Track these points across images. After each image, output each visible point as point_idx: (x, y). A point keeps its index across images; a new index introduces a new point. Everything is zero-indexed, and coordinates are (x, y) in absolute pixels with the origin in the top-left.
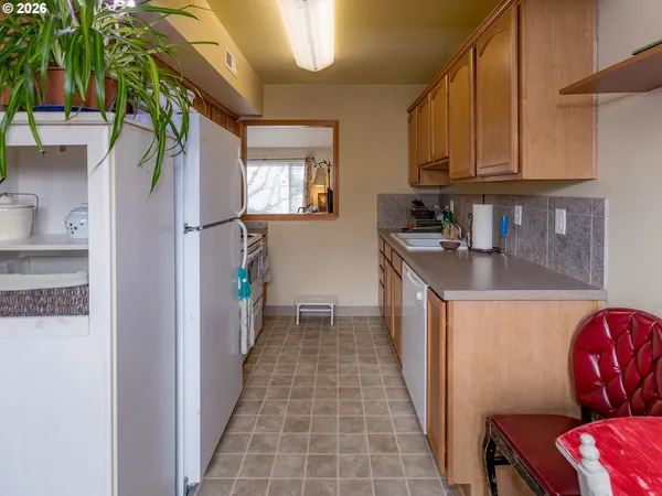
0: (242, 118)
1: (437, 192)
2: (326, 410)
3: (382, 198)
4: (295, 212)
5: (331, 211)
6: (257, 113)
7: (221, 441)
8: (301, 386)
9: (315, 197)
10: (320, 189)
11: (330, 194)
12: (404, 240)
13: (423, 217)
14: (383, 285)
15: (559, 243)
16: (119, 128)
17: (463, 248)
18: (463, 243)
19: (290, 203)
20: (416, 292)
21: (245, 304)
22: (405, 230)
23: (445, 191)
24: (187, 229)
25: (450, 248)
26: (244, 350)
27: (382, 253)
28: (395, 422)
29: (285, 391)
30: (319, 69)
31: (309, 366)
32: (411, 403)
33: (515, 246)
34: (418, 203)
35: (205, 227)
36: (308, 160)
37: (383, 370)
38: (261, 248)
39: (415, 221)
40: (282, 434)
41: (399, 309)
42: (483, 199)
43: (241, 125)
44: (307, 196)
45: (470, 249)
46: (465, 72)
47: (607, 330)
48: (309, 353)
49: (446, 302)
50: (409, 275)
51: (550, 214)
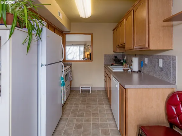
0: (64, 32)
1: (121, 54)
2: (88, 121)
3: (105, 56)
4: (81, 60)
5: (91, 59)
6: (69, 31)
7: (54, 132)
8: (80, 113)
9: (87, 55)
10: (88, 53)
11: (90, 54)
12: (112, 68)
13: (117, 61)
14: (106, 81)
15: (160, 69)
16: (13, 31)
17: (130, 70)
18: (129, 69)
19: (79, 57)
20: (115, 84)
21: (63, 88)
22: (112, 65)
23: (123, 54)
24: (42, 65)
25: (126, 71)
26: (63, 102)
27: (105, 72)
28: (109, 125)
29: (76, 114)
30: (87, 18)
31: (83, 106)
32: (114, 118)
33: (145, 70)
34: (116, 57)
35: (48, 65)
36: (85, 45)
37: (105, 107)
38: (69, 70)
39: (115, 62)
40: (74, 129)
41: (110, 88)
42: (136, 56)
43: (64, 34)
44: (84, 55)
45: (132, 71)
46: (130, 18)
47: (178, 98)
48: (83, 102)
49: (126, 89)
50: (113, 79)
51: (157, 60)
